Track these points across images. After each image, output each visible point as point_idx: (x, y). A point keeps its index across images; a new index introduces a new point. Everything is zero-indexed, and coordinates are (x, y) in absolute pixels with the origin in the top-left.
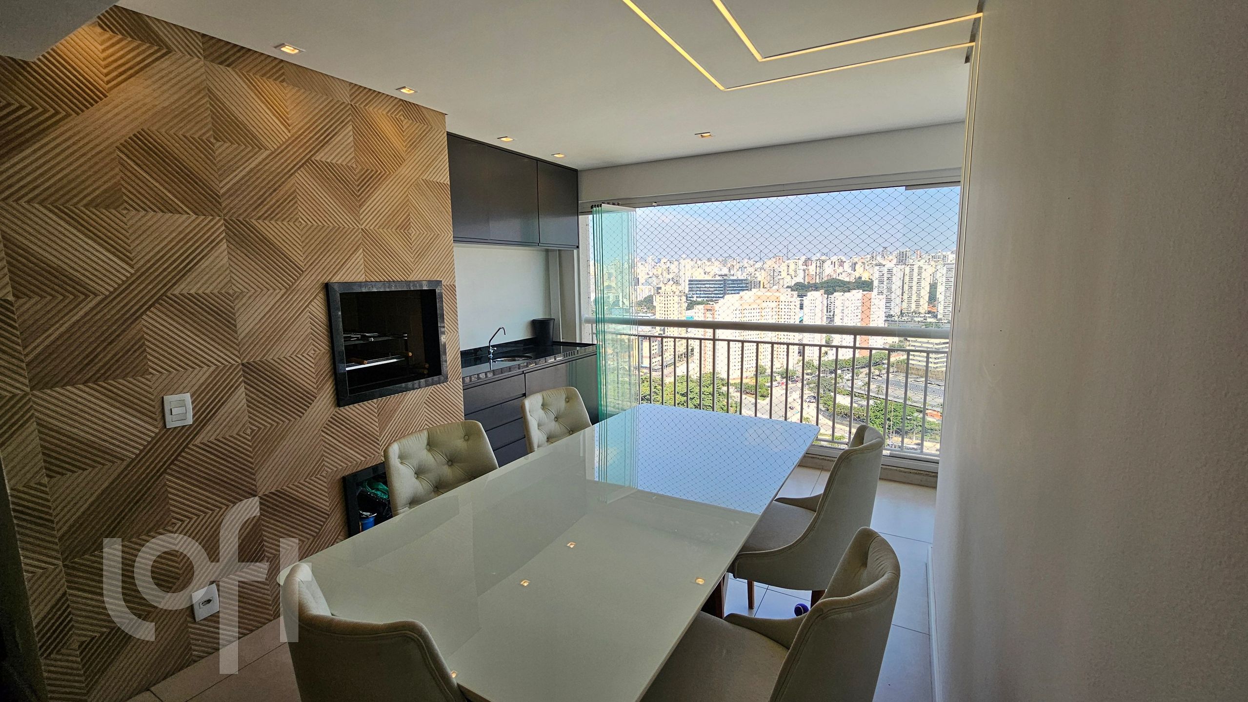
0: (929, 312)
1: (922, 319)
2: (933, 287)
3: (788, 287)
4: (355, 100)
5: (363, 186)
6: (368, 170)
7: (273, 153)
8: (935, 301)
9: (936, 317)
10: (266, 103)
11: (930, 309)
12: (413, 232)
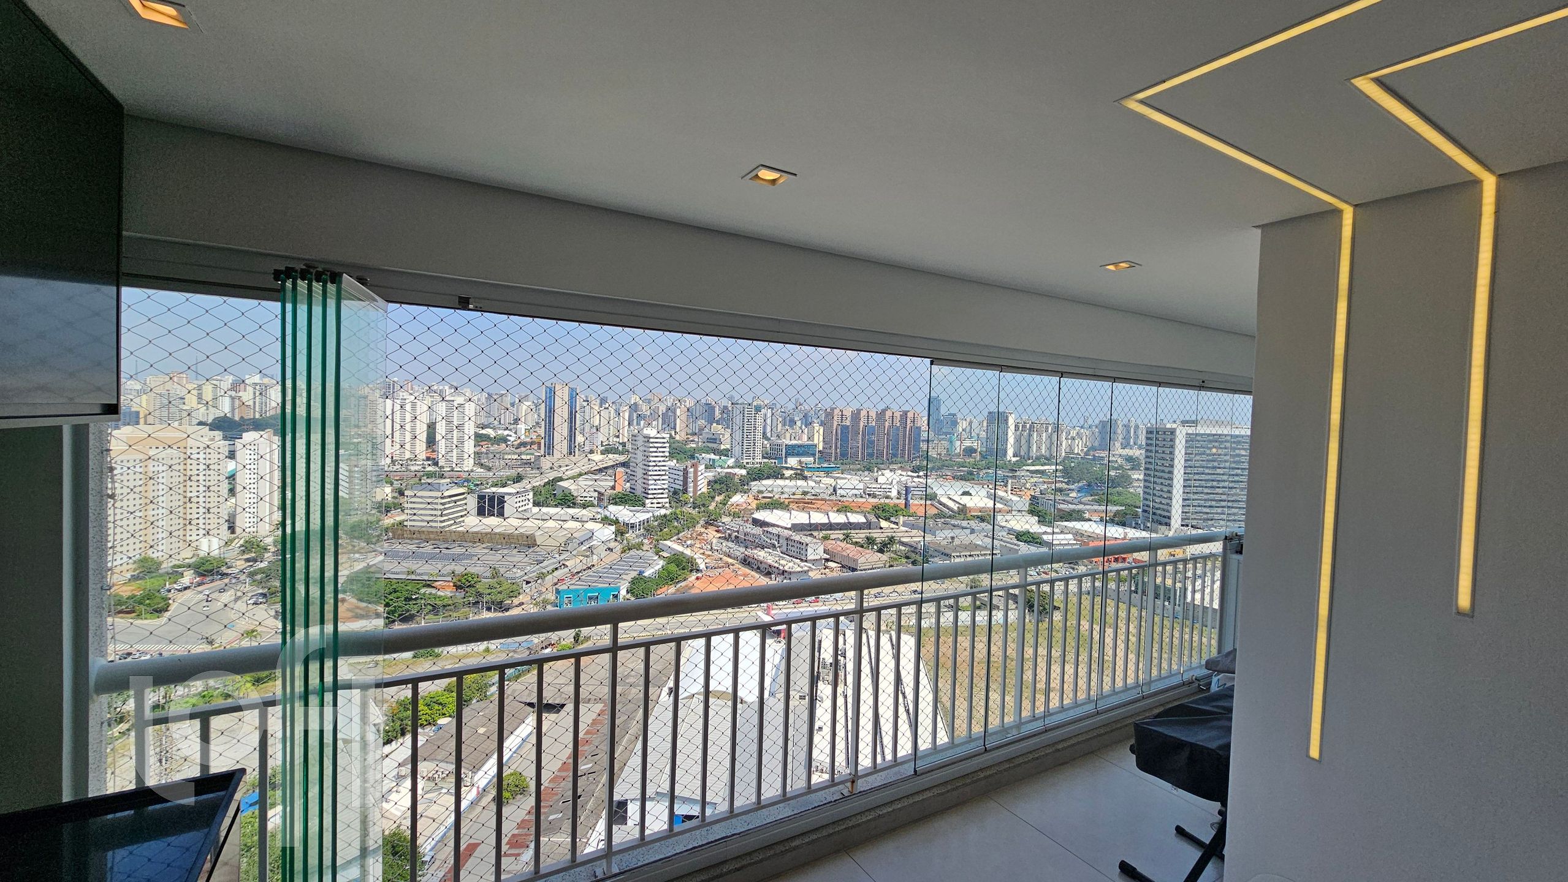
0: (428, 459)
1: (420, 467)
2: (431, 427)
3: (200, 423)
8: (434, 444)
9: (436, 464)
11: (428, 455)
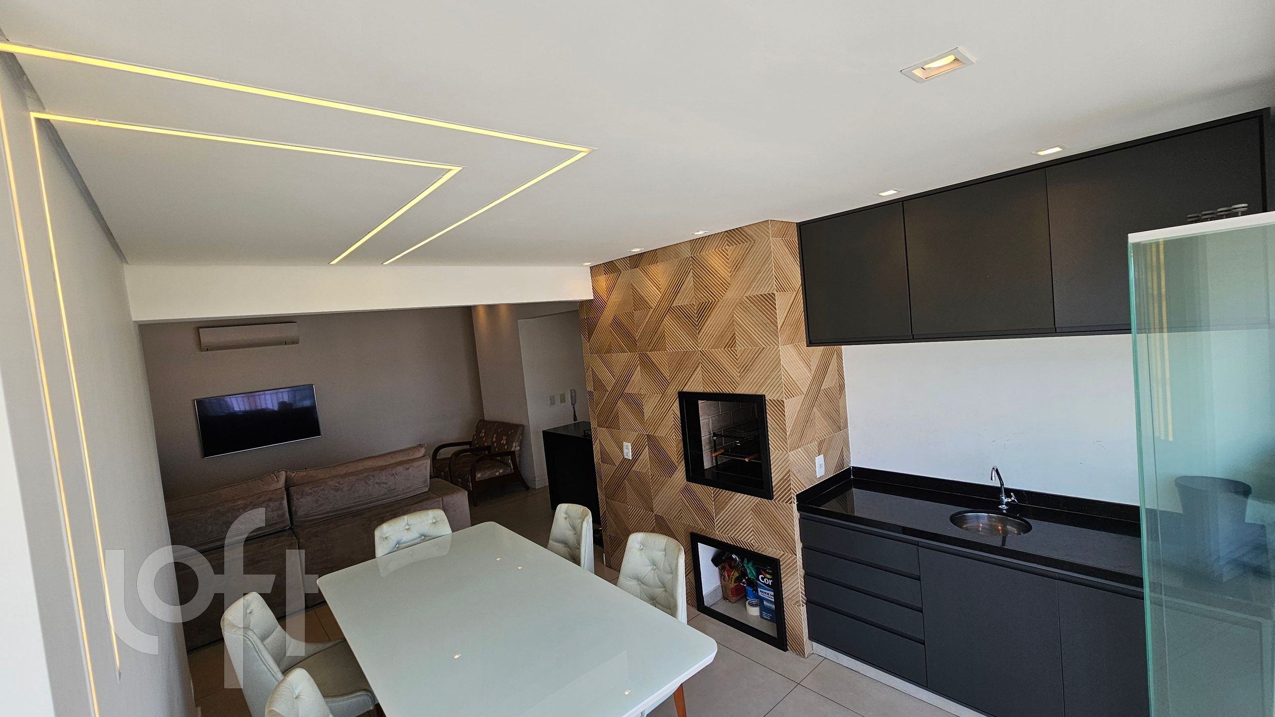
4: (693, 253)
5: (700, 317)
6: (703, 303)
7: (655, 309)
10: (651, 280)
12: (739, 348)
